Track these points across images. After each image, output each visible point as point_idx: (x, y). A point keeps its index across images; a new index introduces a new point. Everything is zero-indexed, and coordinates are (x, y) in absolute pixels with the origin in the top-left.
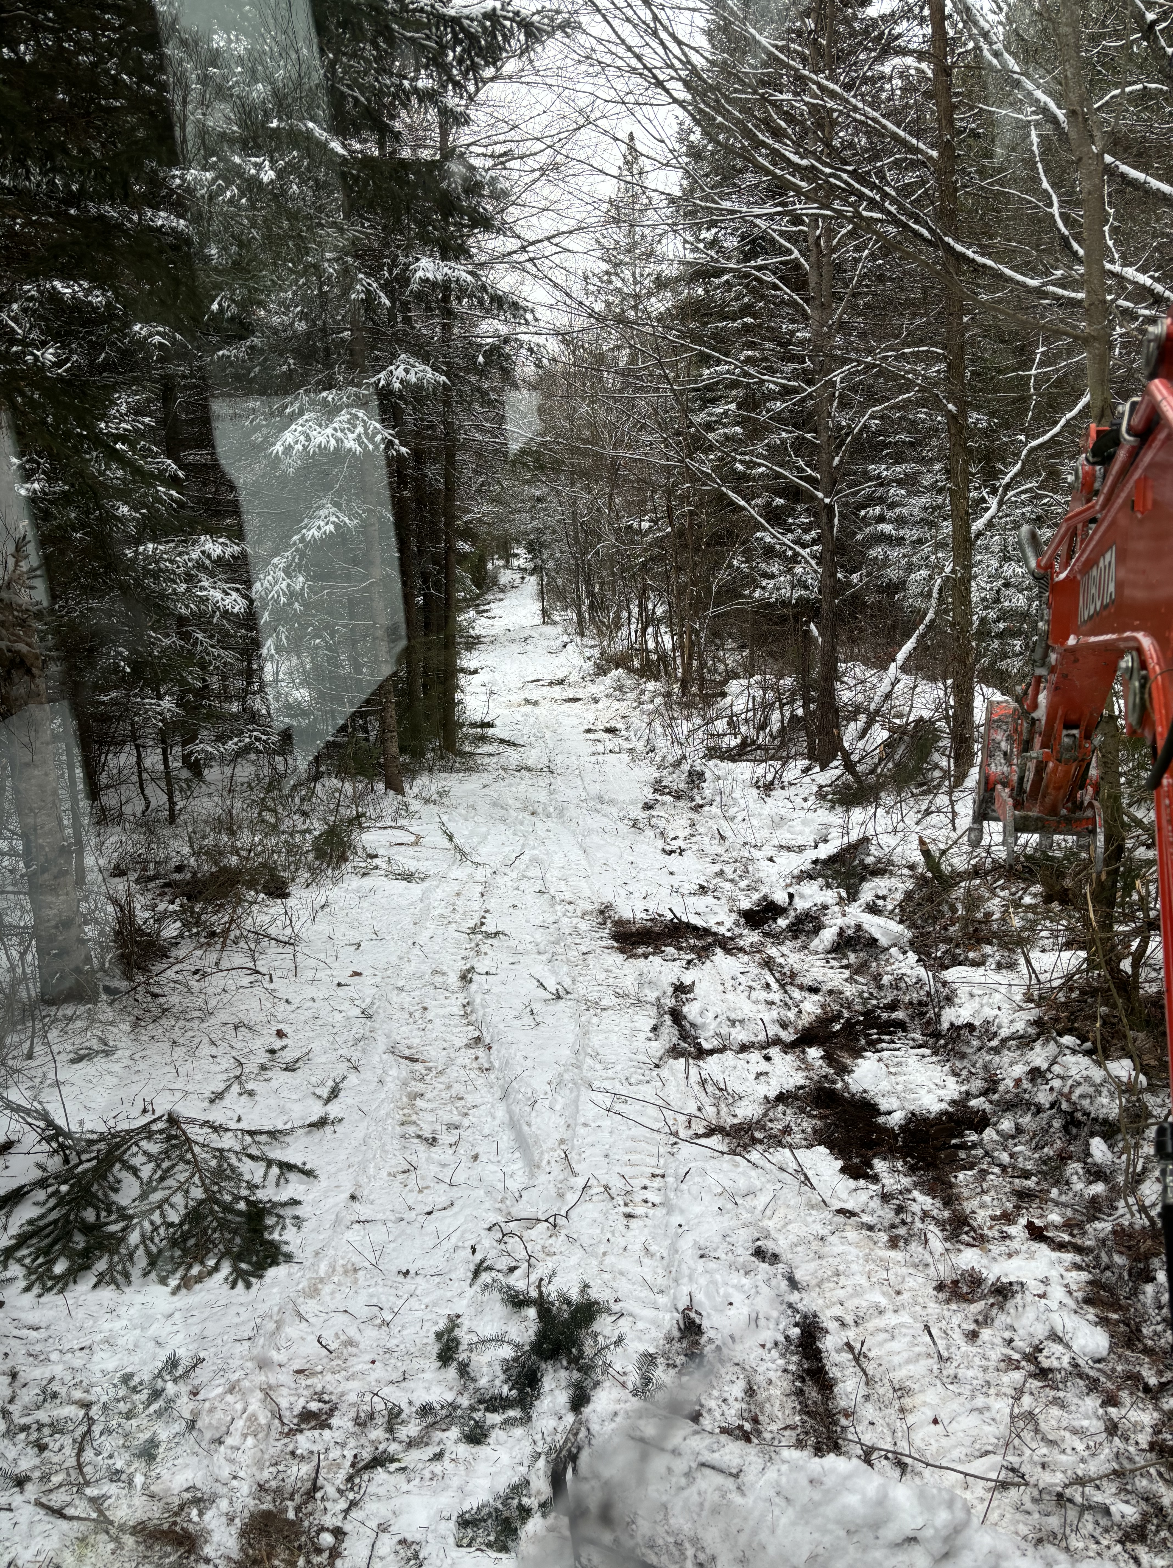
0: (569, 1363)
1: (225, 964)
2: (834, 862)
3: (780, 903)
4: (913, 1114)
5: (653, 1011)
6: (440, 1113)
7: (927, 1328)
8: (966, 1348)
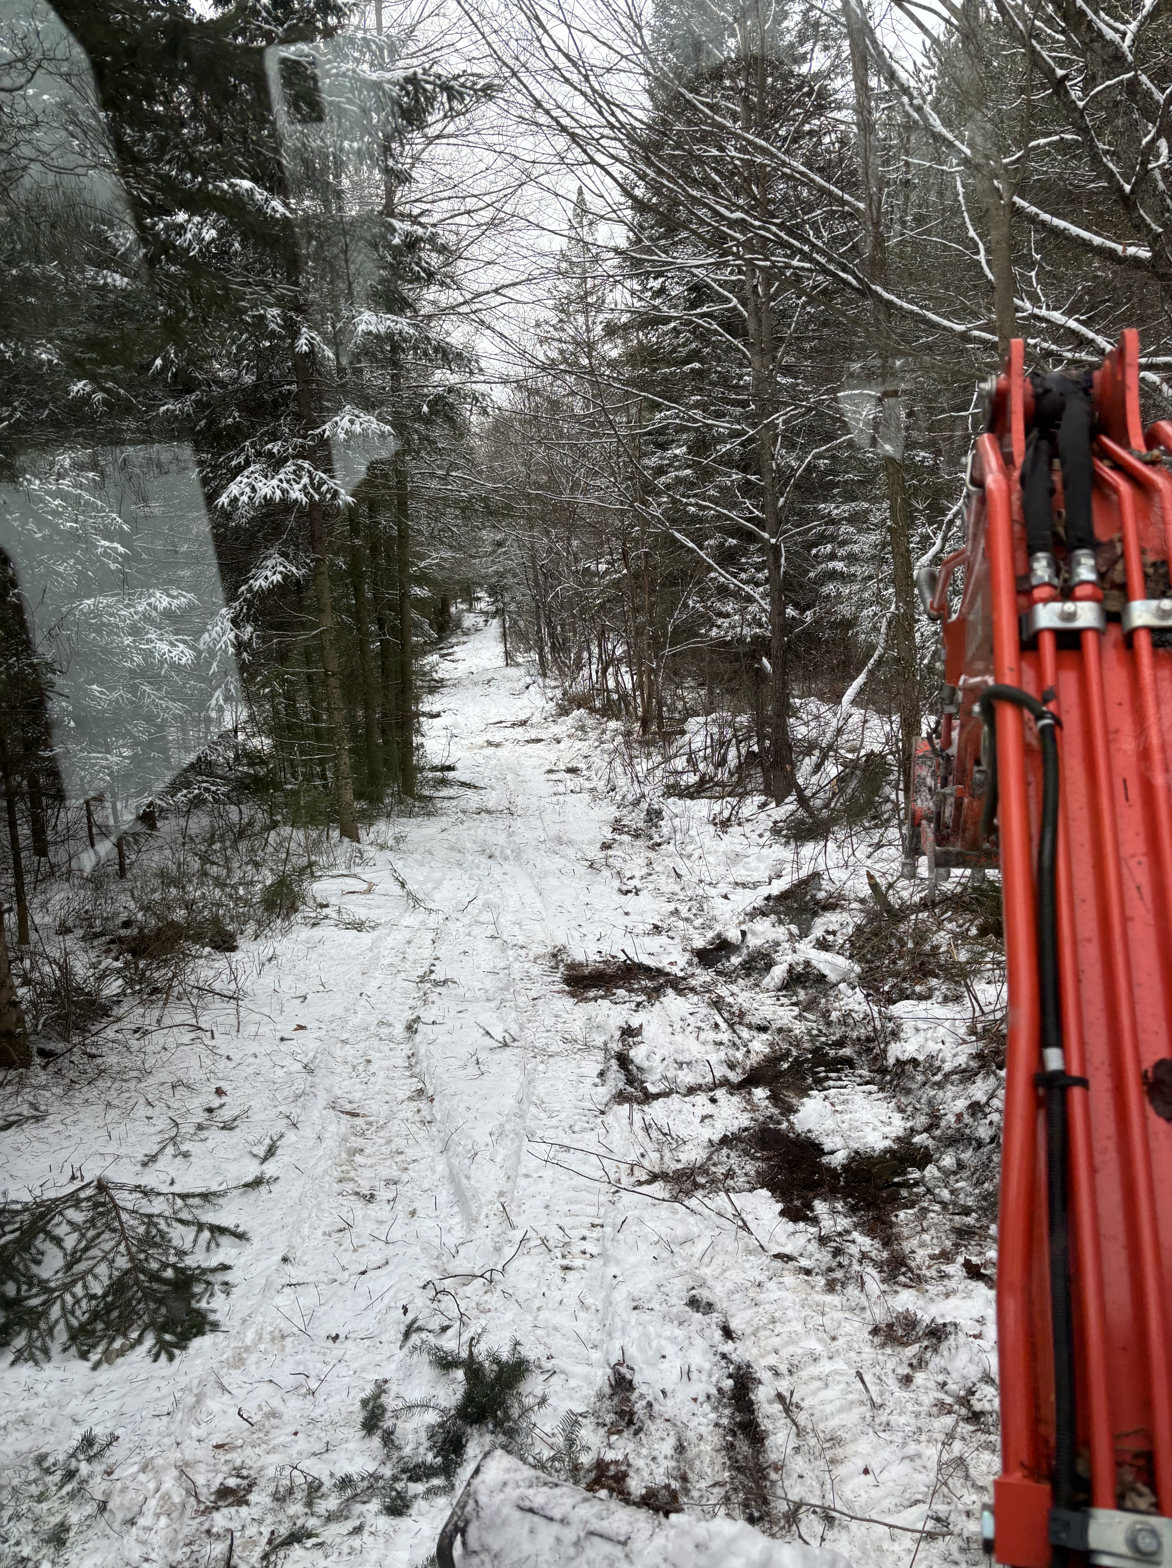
0: (495, 1426)
1: (166, 1021)
2: (786, 898)
3: (734, 941)
4: (857, 1152)
5: (600, 1056)
6: (379, 1168)
7: (859, 1375)
8: (901, 1394)
